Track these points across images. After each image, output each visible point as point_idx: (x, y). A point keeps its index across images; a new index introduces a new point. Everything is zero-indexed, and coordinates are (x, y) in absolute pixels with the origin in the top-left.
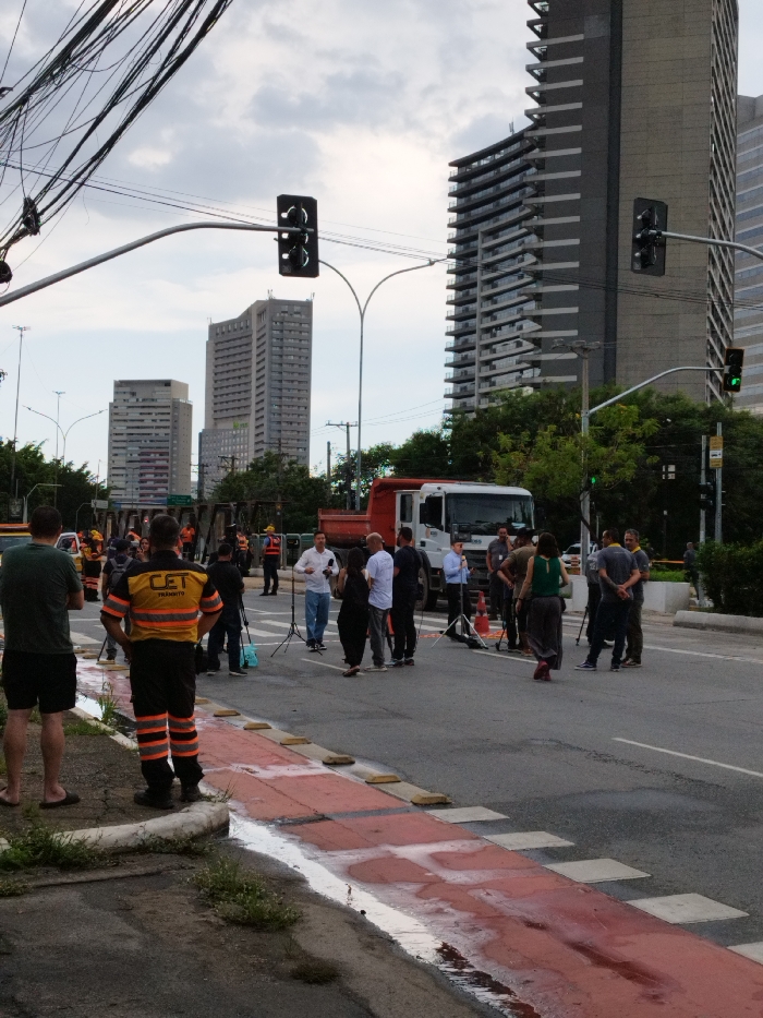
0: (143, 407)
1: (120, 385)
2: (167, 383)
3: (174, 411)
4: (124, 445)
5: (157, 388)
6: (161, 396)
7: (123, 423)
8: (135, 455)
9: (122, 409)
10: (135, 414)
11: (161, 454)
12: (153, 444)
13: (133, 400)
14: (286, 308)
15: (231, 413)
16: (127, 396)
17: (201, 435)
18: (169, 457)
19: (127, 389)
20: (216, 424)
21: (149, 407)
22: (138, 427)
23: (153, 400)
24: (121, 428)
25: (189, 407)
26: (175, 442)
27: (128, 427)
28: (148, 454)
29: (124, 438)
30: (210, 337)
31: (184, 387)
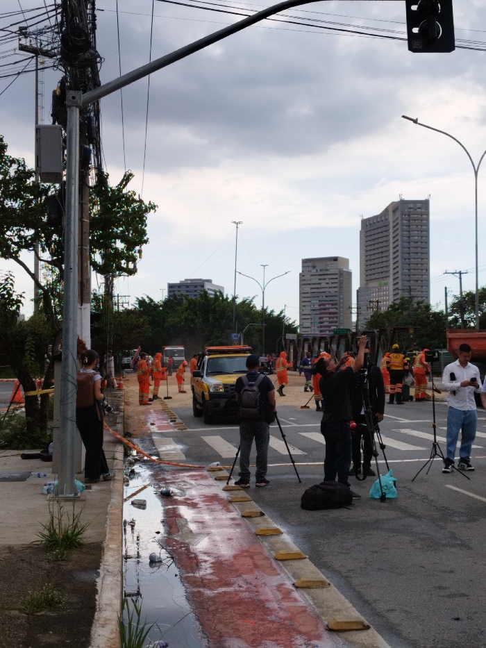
0: (321, 275)
1: (305, 262)
2: (335, 259)
3: (340, 277)
4: (309, 299)
5: (329, 263)
6: (332, 268)
7: (309, 286)
8: (317, 306)
9: (308, 277)
10: (315, 280)
11: (333, 305)
12: (328, 299)
13: (315, 271)
14: (412, 206)
15: (377, 276)
16: (310, 269)
17: (358, 291)
18: (337, 306)
19: (310, 264)
20: (367, 284)
21: (324, 275)
22: (318, 288)
23: (327, 270)
24: (307, 289)
25: (349, 274)
26: (341, 296)
27: (312, 288)
28: (324, 305)
29: (309, 295)
30: (362, 228)
31: (346, 261)
